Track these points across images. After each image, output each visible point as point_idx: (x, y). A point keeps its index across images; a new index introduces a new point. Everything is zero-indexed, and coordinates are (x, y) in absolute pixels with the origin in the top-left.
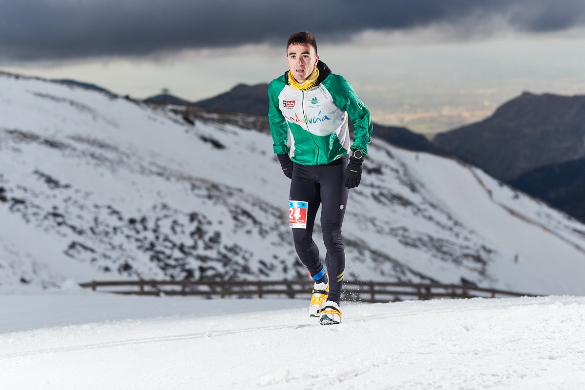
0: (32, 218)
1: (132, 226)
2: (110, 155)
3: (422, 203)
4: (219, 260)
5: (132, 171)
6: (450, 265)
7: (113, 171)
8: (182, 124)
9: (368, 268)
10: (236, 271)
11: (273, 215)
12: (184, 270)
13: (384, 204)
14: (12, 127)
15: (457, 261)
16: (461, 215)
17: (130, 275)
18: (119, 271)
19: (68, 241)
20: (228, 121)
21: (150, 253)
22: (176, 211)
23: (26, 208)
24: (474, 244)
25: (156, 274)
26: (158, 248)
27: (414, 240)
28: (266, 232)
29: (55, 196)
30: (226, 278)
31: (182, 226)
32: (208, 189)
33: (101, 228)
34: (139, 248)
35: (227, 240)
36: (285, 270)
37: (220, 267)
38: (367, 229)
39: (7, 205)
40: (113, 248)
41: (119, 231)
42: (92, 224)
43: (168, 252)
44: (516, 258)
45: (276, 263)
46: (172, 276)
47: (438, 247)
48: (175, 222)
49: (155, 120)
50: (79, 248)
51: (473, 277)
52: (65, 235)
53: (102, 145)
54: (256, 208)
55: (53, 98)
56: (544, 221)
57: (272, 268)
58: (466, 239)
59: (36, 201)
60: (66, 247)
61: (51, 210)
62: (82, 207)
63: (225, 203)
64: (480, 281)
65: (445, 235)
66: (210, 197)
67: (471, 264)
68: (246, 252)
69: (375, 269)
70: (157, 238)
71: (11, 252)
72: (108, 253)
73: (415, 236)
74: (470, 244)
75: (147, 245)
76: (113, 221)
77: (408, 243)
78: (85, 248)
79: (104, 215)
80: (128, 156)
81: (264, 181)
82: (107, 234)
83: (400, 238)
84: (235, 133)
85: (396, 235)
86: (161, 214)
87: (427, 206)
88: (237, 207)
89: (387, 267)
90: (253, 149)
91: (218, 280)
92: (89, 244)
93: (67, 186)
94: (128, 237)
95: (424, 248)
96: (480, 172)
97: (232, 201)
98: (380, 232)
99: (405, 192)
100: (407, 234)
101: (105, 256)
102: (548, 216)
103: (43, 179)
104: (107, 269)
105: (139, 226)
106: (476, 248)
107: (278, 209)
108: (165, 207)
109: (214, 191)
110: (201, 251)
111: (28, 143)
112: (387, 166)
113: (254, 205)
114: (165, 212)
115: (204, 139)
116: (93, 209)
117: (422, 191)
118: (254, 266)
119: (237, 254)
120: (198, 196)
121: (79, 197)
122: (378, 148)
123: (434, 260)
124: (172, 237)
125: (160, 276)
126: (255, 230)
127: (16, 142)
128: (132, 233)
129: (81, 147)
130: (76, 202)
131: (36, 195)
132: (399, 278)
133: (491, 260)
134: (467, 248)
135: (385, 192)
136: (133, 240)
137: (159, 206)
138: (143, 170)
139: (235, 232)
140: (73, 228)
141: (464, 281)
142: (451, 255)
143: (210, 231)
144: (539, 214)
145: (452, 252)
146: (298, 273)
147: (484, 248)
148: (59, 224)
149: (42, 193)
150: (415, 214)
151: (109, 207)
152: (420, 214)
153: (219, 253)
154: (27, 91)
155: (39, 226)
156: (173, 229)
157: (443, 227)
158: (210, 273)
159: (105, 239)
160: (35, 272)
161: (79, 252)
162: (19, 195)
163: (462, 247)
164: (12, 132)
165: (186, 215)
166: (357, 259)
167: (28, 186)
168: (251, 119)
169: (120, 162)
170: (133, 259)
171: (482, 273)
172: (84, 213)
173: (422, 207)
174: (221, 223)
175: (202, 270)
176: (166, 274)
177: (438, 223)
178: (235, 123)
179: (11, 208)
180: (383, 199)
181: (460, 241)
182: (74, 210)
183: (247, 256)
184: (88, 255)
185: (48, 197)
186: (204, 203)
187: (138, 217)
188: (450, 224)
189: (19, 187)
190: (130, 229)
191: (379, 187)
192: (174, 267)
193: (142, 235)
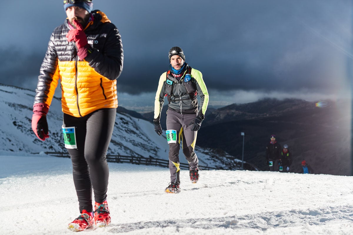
0: (24, 131)
1: (54, 135)
3: (139, 133)
5: (55, 119)
6: (146, 152)
9: (123, 151)
13: (128, 133)
14: (19, 103)
15: (149, 151)
16: (150, 137)
17: (52, 149)
18: (49, 148)
19: (34, 138)
21: (58, 144)
23: (22, 128)
24: (154, 146)
25: (60, 150)
27: (136, 144)
34: (55, 142)
38: (123, 140)
39: (16, 127)
40: (48, 141)
44: (166, 151)
47: (143, 146)
50: (37, 141)
51: (153, 155)
52: (33, 137)
58: (152, 144)
59: (25, 126)
60: (33, 140)
61: (30, 129)
64: (155, 157)
65: (146, 143)
67: (153, 152)
69: (125, 152)
70: (61, 139)
71: (17, 141)
72: (46, 143)
73: (137, 143)
74: (153, 146)
75: (58, 141)
77: (135, 145)
80: (54, 114)
83: (132, 143)
85: (131, 142)
87: (141, 134)
89: (128, 151)
94: (52, 138)
95: (139, 147)
98: (126, 141)
99: (135, 130)
100: (134, 142)
101: (45, 144)
103: (28, 120)
104: (45, 148)
105: (56, 135)
106: (154, 147)
111: (24, 109)
112: (130, 122)
117: (140, 130)
122: (128, 117)
123: (142, 150)
127: (20, 108)
128: (54, 137)
131: (25, 124)
132: (132, 155)
133: (158, 151)
134: (152, 147)
135: (129, 129)
136: (54, 140)
141: (150, 156)
142: (147, 149)
145: (147, 148)
147: (157, 147)
148: (32, 133)
149: (27, 124)
150: (137, 136)
152: (138, 136)
154: (25, 93)
155: (26, 133)
157: (145, 141)
160: (24, 147)
161: (37, 142)
162: (20, 124)
163: (150, 147)
164: (19, 105)
166: (120, 148)
167: (23, 122)
170: (53, 145)
171: (156, 154)
173: (139, 134)
176: (63, 150)
177: (144, 140)
179: (18, 128)
180: (128, 131)
181: (150, 145)
184: (40, 143)
185: (29, 125)
187: (55, 132)
188: (147, 140)
189: (20, 122)
190: (53, 136)
191: (127, 128)
193: (57, 138)
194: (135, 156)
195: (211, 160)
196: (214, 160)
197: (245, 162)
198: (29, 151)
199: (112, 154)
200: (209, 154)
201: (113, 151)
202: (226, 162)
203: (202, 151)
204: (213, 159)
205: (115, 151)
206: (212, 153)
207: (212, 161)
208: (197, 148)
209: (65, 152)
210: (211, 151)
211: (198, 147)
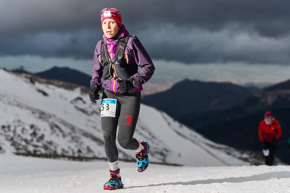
1: (3, 129)
4: (42, 147)
5: (5, 103)
8: (29, 83)
11: (69, 128)
16: (155, 132)
20: (51, 83)
21: (11, 142)
22: (24, 124)
24: (160, 147)
26: (15, 139)
28: (66, 136)
31: (26, 130)
32: (40, 114)
34: (6, 139)
35: (47, 138)
37: (43, 151)
43: (19, 142)
44: (179, 155)
45: (69, 150)
48: (24, 129)
54: (62, 124)
56: (193, 138)
57: (67, 152)
58: (157, 144)
63: (47, 121)
66: (40, 118)
67: (158, 156)
68: (56, 144)
70: (15, 135)
75: (10, 138)
80: (3, 97)
81: (66, 112)
84: (53, 89)
86: (17, 124)
87: (140, 128)
88: (53, 123)
90: (61, 96)
96: (165, 115)
97: (51, 120)
102: (195, 137)
105: (7, 129)
106: (161, 149)
107: (72, 125)
108: (19, 121)
109: (42, 115)
110: (35, 143)
114: (19, 123)
115: (39, 91)
118: (59, 151)
120: (36, 117)
124: (22, 135)
126: (61, 134)
128: (3, 132)
133: (168, 155)
134: (158, 148)
136: (3, 136)
137: (17, 120)
138: (10, 104)
139: (51, 135)
143: (39, 134)
144: (191, 135)
153: (43, 144)
156: (22, 131)
158: (38, 153)
163: (156, 148)
165: (28, 125)
168: (61, 83)
170: (3, 144)
174: (45, 130)
175: (35, 151)
177: (145, 137)
178: (53, 84)
181: (154, 145)
183: (56, 146)
186: (37, 121)
187: (6, 125)
188: (150, 137)
193: (8, 133)
200: (250, 160)
201: (97, 154)
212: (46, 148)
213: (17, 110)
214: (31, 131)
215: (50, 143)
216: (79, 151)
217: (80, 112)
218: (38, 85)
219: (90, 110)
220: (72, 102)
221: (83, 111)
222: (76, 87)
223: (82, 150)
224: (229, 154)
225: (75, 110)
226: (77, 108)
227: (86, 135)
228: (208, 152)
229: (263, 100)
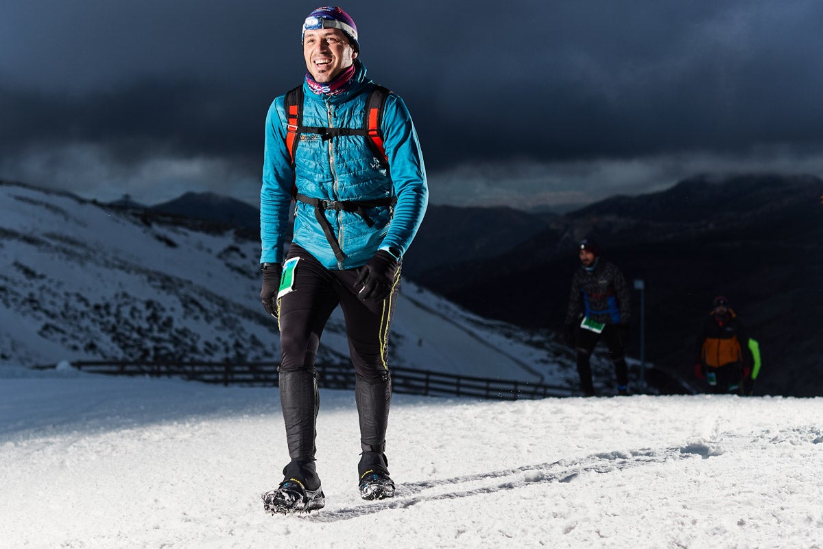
0: (12, 304)
1: (97, 312)
2: (80, 251)
4: (170, 341)
5: (98, 264)
7: (82, 264)
8: (140, 226)
10: (185, 351)
11: (218, 303)
12: (140, 348)
17: (95, 353)
18: (86, 350)
19: (42, 324)
20: (181, 224)
21: (112, 335)
22: (135, 299)
23: (7, 294)
25: (117, 352)
26: (120, 330)
28: (212, 318)
29: (31, 285)
30: (177, 356)
31: (140, 312)
32: (162, 281)
33: (71, 313)
34: (103, 330)
35: (177, 325)
36: (227, 350)
37: (171, 347)
40: (81, 329)
41: (86, 316)
42: (63, 309)
43: (127, 334)
44: (420, 343)
45: (219, 344)
46: (131, 355)
48: (134, 309)
49: (118, 222)
50: (52, 330)
52: (39, 319)
53: (73, 242)
54: (203, 298)
55: (32, 202)
56: (443, 311)
57: (216, 348)
59: (16, 289)
60: (40, 329)
61: (28, 297)
62: (54, 295)
63: (177, 293)
66: (163, 288)
68: (194, 334)
70: (118, 322)
72: (76, 334)
73: (336, 323)
75: (109, 327)
76: (81, 307)
78: (57, 330)
79: (73, 302)
80: (94, 252)
81: (210, 275)
82: (75, 318)
84: (186, 234)
86: (122, 301)
88: (186, 296)
90: (200, 247)
91: (170, 358)
92: (61, 326)
93: (42, 277)
94: (93, 321)
97: (182, 291)
101: (74, 337)
102: (447, 308)
103: (21, 271)
104: (75, 348)
105: (103, 312)
107: (221, 298)
108: (125, 295)
109: (167, 283)
110: (156, 334)
111: (9, 239)
113: (201, 294)
114: (125, 300)
115: (160, 238)
116: (63, 296)
118: (201, 346)
119: (186, 336)
120: (154, 287)
121: (52, 286)
124: (131, 321)
125: (121, 355)
126: (202, 317)
128: (97, 317)
129: (54, 243)
130: (49, 291)
132: (323, 359)
133: (399, 343)
136: (98, 325)
137: (120, 295)
138: (107, 264)
139: (185, 317)
140: (47, 312)
143: (164, 316)
144: (439, 305)
146: (239, 354)
148: (35, 309)
149: (20, 282)
151: (78, 295)
153: (171, 335)
154: (9, 195)
155: (17, 310)
156: (132, 314)
158: (163, 352)
159: (74, 322)
160: (13, 349)
161: (51, 333)
165: (142, 302)
167: (9, 277)
168: (199, 222)
169: (88, 257)
170: (98, 339)
172: (57, 300)
174: (173, 309)
175: (156, 349)
176: (125, 353)
178: (185, 225)
182: (48, 297)
183: (195, 338)
184: (59, 336)
185: (25, 286)
186: (159, 293)
187: (102, 303)
192: (133, 347)
193: (106, 319)
194: (332, 360)
195: (554, 362)
196: (561, 364)
197: (650, 365)
198: (30, 360)
199: (267, 360)
200: (547, 345)
201: (269, 348)
202: (597, 366)
203: (526, 337)
204: (559, 359)
205: (275, 349)
206: (553, 344)
207: (556, 366)
208: (511, 331)
209: (131, 359)
210: (553, 336)
211: (513, 326)
212: (176, 341)
213: (121, 275)
214: (148, 313)
215: (184, 332)
216: (237, 345)
217: (236, 274)
218: (157, 228)
219: (254, 269)
220: (220, 256)
221: (241, 271)
222: (228, 229)
223: (241, 342)
224: (508, 336)
225: (227, 269)
226: (228, 265)
227: (249, 314)
228: (471, 334)
229: (567, 235)
